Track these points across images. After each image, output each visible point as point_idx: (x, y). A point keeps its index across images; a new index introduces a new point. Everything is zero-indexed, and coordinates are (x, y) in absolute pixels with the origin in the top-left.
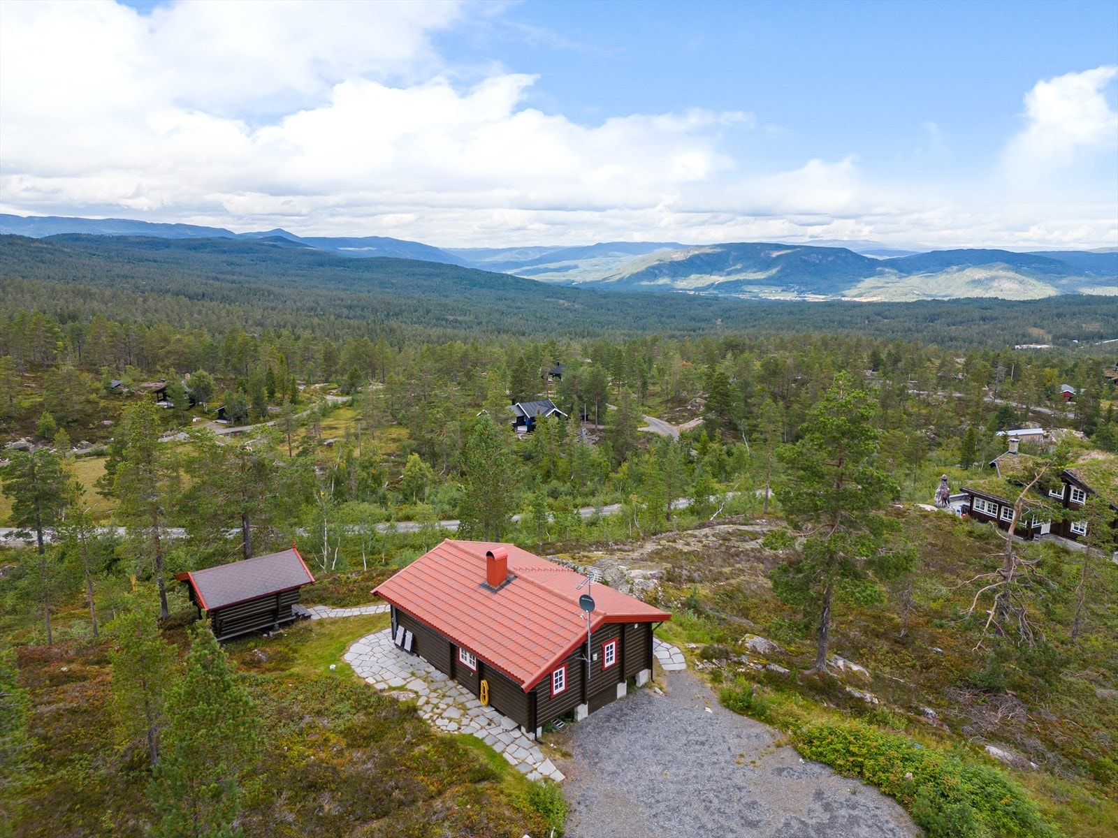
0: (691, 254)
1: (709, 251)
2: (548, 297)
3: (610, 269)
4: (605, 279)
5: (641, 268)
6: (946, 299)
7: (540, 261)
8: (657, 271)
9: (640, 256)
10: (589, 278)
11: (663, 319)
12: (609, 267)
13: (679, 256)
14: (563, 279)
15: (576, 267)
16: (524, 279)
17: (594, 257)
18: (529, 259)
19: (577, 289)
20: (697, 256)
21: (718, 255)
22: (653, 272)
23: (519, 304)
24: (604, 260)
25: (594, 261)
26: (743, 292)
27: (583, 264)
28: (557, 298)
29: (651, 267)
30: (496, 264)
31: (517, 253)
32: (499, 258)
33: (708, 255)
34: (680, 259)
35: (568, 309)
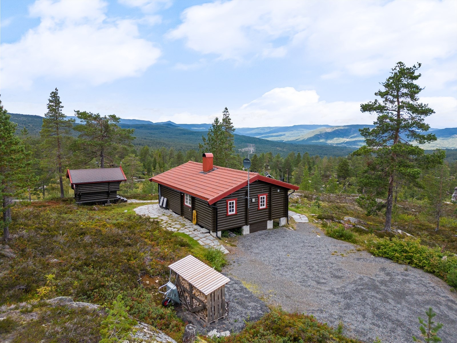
0: (335, 129)
1: (343, 128)
2: (272, 146)
3: (299, 136)
4: (297, 139)
5: (312, 135)
6: (452, 149)
7: (270, 132)
8: (319, 136)
9: (312, 130)
10: (290, 139)
11: (321, 155)
12: (298, 135)
13: (329, 130)
14: (279, 139)
15: (284, 135)
16: (263, 139)
17: (293, 131)
18: (265, 132)
19: (285, 143)
20: (337, 130)
21: (347, 130)
22: (317, 137)
23: (260, 149)
24: (296, 132)
25: (292, 132)
26: (358, 145)
27: (287, 134)
28: (276, 147)
29: (316, 135)
30: (251, 134)
31: (260, 130)
32: (253, 132)
33: (341, 130)
34: (329, 131)
35: (281, 151)
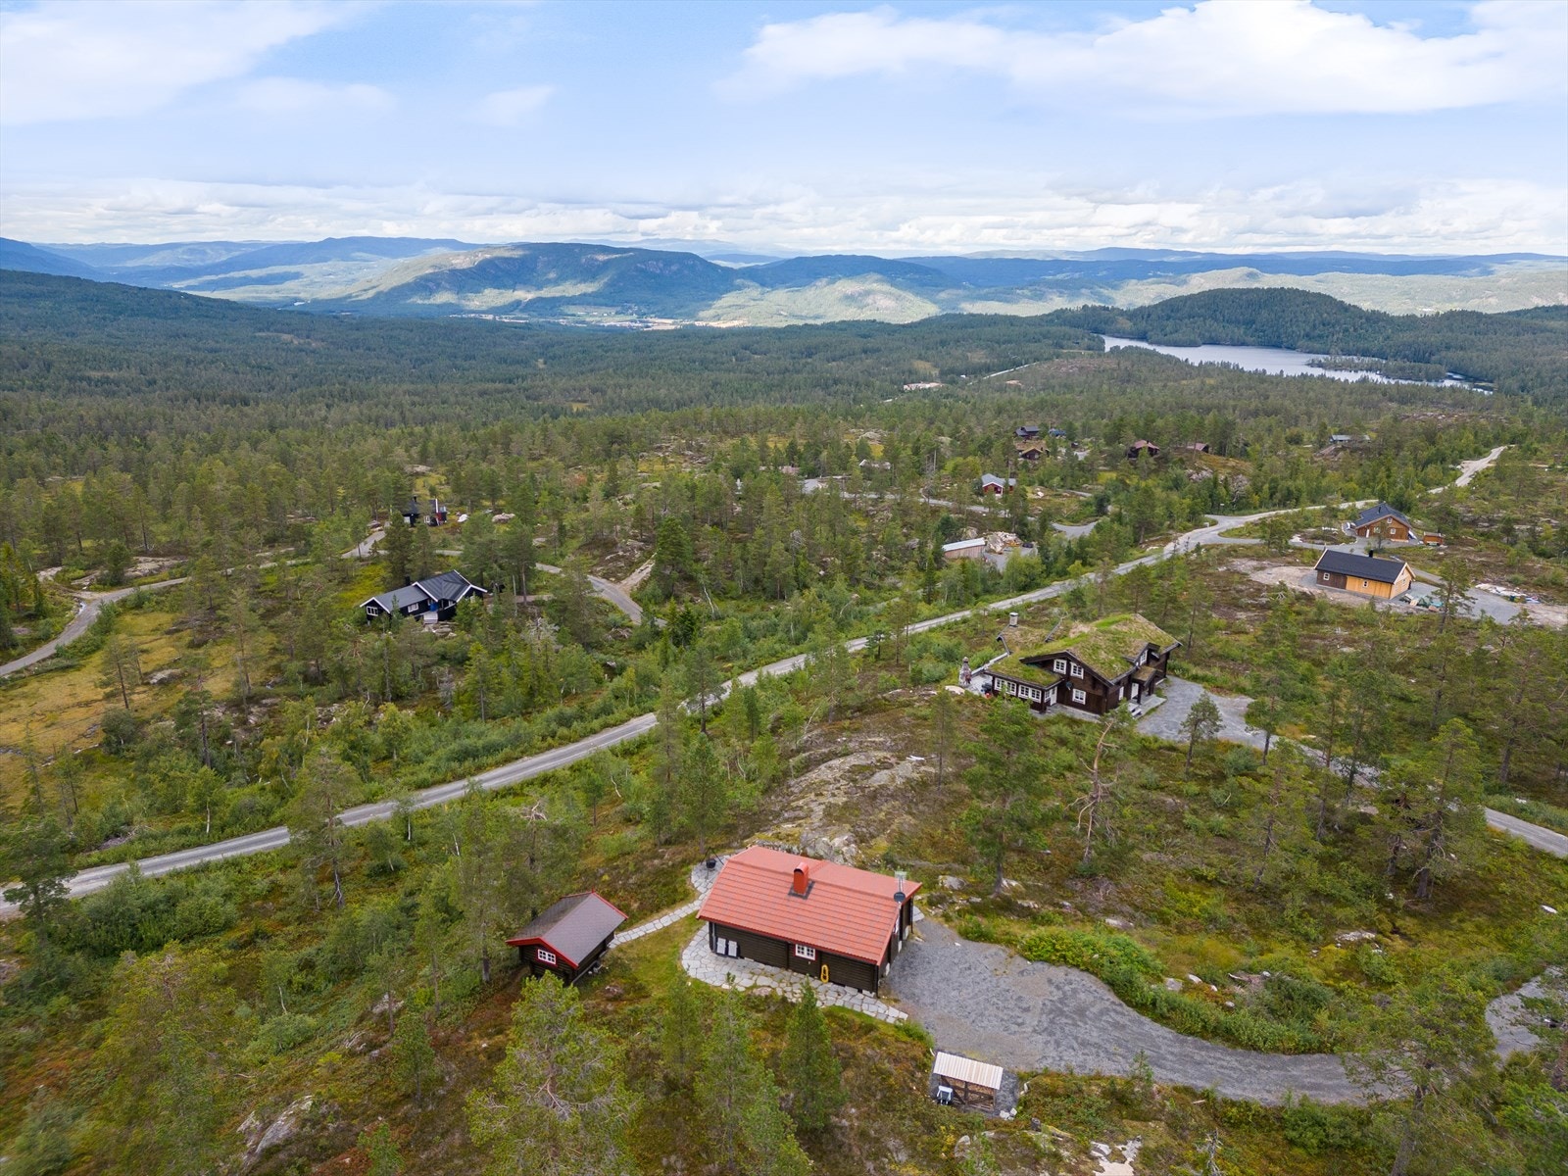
0: (481, 257)
1: (507, 254)
2: (260, 330)
3: (354, 280)
4: (350, 296)
5: (409, 278)
6: (819, 322)
7: (230, 266)
8: (431, 284)
9: (401, 260)
10: (324, 294)
11: (459, 362)
12: (351, 277)
13: (462, 262)
14: (274, 296)
15: (297, 276)
16: (209, 299)
17: (326, 260)
18: (209, 262)
19: (306, 313)
20: (491, 262)
21: (522, 261)
22: (426, 284)
23: (212, 344)
24: (342, 265)
25: (325, 267)
26: (564, 315)
27: (310, 270)
28: (276, 331)
29: (421, 278)
30: (146, 272)
31: (184, 253)
32: (153, 261)
33: (506, 260)
34: (465, 266)
35: (301, 350)
